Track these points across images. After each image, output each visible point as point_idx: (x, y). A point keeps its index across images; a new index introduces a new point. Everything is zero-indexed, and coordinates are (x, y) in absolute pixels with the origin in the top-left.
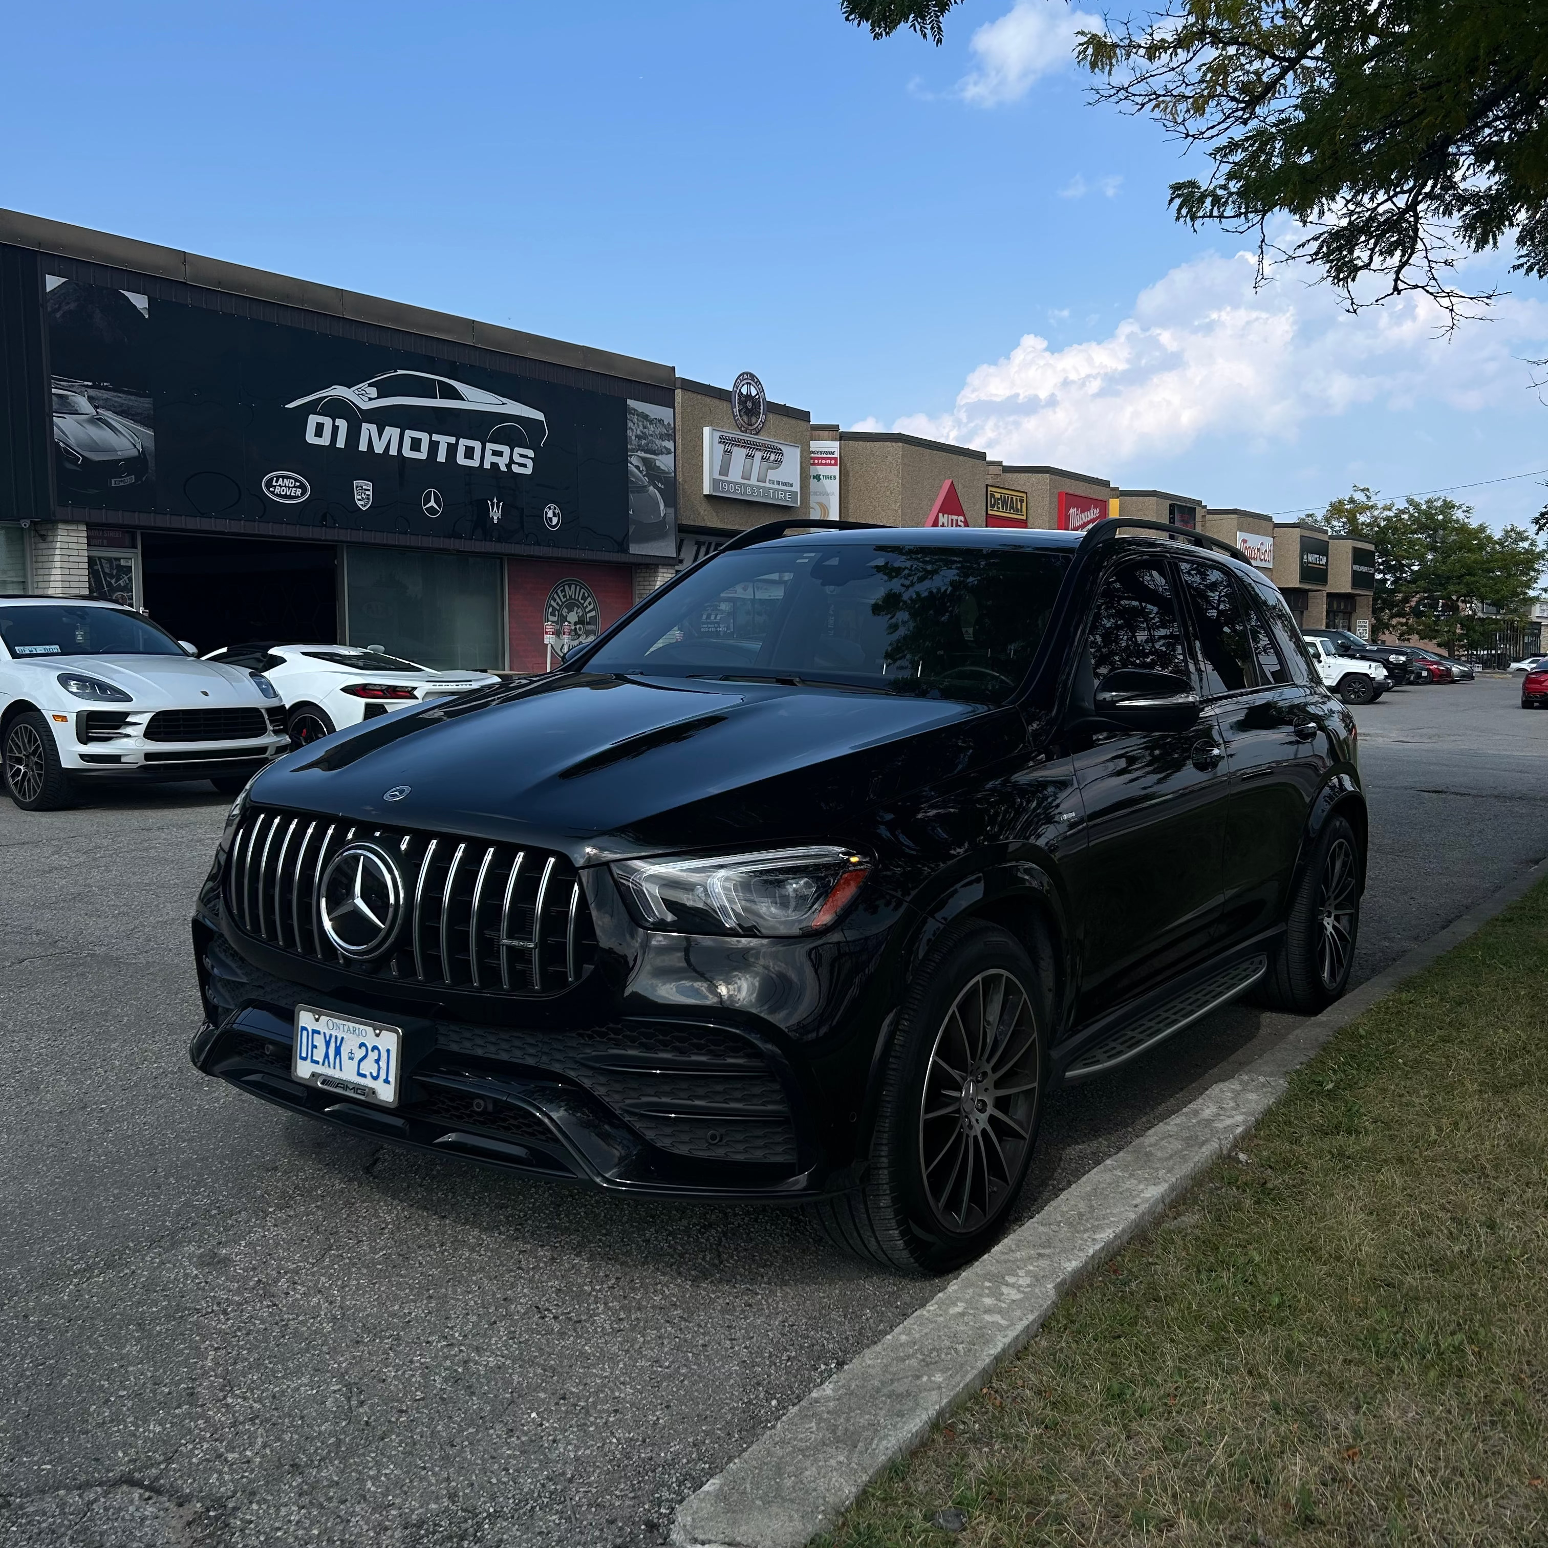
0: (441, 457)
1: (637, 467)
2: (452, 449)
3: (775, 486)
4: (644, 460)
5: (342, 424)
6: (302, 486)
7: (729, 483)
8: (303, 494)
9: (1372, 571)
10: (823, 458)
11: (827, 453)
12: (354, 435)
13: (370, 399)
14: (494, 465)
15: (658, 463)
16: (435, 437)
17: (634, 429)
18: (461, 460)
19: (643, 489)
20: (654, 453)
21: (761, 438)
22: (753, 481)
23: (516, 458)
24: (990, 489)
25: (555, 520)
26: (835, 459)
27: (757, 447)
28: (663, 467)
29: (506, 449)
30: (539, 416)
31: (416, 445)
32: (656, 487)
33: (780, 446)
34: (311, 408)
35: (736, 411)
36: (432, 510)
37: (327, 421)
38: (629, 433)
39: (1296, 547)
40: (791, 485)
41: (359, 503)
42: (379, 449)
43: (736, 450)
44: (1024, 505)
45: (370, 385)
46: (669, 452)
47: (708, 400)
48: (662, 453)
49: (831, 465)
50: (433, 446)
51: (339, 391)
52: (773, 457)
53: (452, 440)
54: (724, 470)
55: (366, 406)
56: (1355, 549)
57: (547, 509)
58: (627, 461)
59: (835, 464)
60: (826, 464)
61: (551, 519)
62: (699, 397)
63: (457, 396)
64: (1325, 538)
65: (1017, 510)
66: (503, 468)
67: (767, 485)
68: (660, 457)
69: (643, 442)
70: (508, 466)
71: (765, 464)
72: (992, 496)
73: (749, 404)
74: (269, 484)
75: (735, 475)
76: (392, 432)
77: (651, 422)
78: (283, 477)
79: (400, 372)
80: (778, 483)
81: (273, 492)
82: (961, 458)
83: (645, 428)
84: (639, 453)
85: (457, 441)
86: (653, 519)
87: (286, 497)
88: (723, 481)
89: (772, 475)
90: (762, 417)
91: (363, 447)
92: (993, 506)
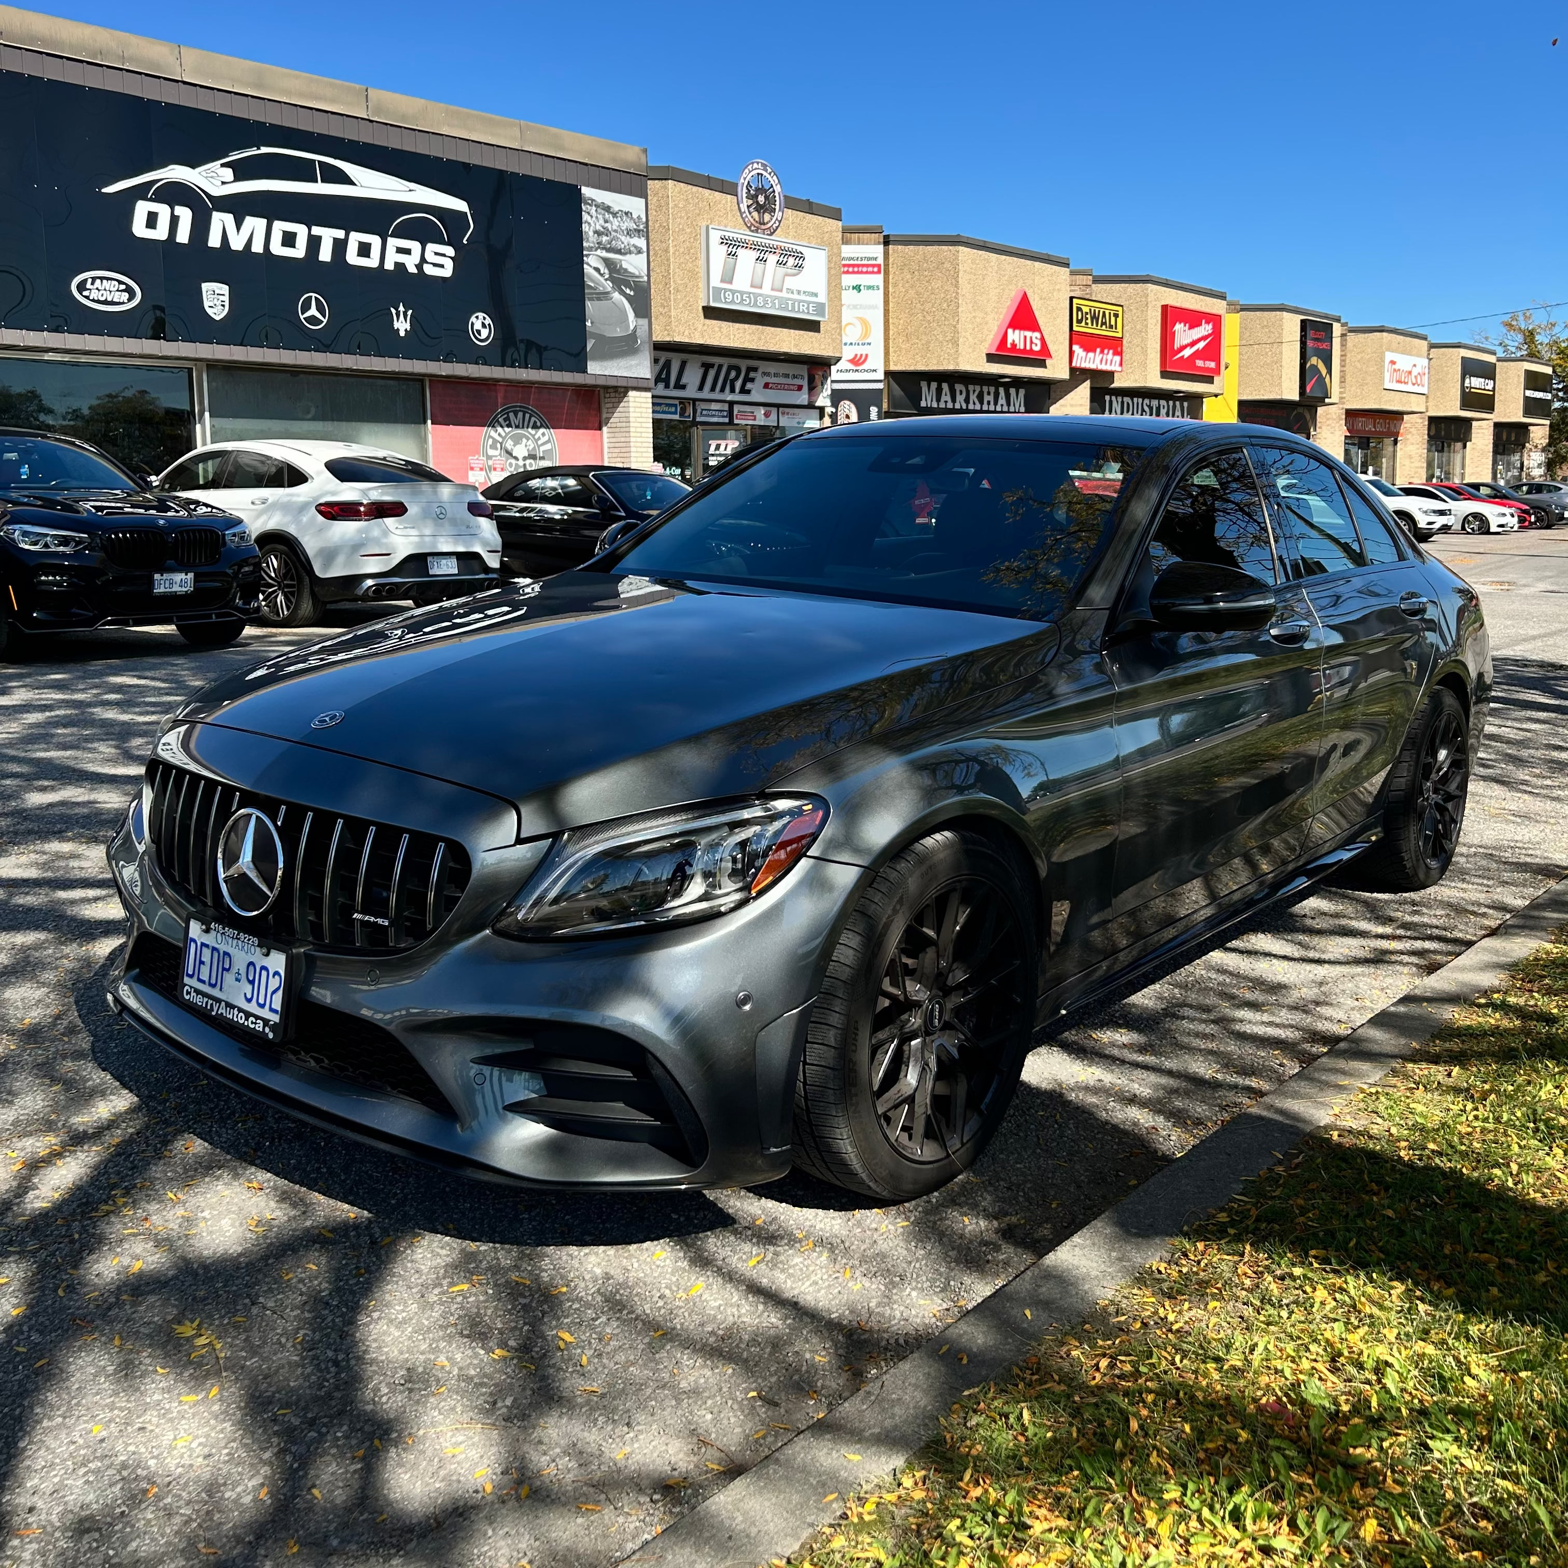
0: (325, 254)
1: (597, 270)
2: (340, 246)
3: (796, 296)
4: (606, 261)
5: (185, 214)
6: (129, 290)
7: (733, 292)
8: (129, 300)
9: (1549, 396)
10: (863, 266)
11: (869, 259)
12: (201, 227)
13: (223, 183)
14: (400, 266)
15: (625, 265)
16: (316, 230)
17: (591, 223)
18: (352, 257)
19: (604, 296)
20: (619, 252)
21: (778, 240)
22: (766, 290)
23: (429, 256)
24: (1075, 301)
25: (485, 333)
26: (879, 266)
27: (772, 250)
28: (631, 269)
29: (415, 246)
30: (460, 205)
31: (289, 240)
32: (623, 293)
33: (799, 249)
34: (140, 192)
35: (744, 207)
36: (313, 320)
37: (163, 211)
38: (585, 227)
39: (1457, 370)
40: (816, 295)
41: (210, 311)
42: (237, 244)
43: (741, 252)
44: (1119, 320)
45: (223, 165)
46: (640, 252)
47: (707, 192)
48: (630, 252)
49: (873, 273)
50: (314, 243)
51: (177, 173)
52: (791, 261)
53: (340, 234)
54: (728, 277)
55: (218, 191)
56: (1528, 373)
57: (473, 319)
58: (582, 262)
59: (879, 272)
60: (867, 273)
61: (479, 332)
62: (695, 189)
63: (345, 179)
64: (1491, 359)
65: (1111, 327)
66: (412, 269)
67: (784, 294)
68: (628, 257)
69: (604, 239)
70: (419, 267)
71: (782, 270)
72: (1079, 309)
73: (761, 199)
74: (81, 287)
75: (742, 282)
76: (255, 225)
77: (615, 215)
78: (102, 278)
79: (264, 150)
80: (799, 292)
81: (87, 297)
82: (1037, 264)
83: (606, 221)
84: (599, 252)
85: (347, 235)
86: (619, 332)
87: (105, 302)
88: (726, 290)
89: (790, 282)
90: (778, 214)
91: (214, 241)
92: (1079, 321)
